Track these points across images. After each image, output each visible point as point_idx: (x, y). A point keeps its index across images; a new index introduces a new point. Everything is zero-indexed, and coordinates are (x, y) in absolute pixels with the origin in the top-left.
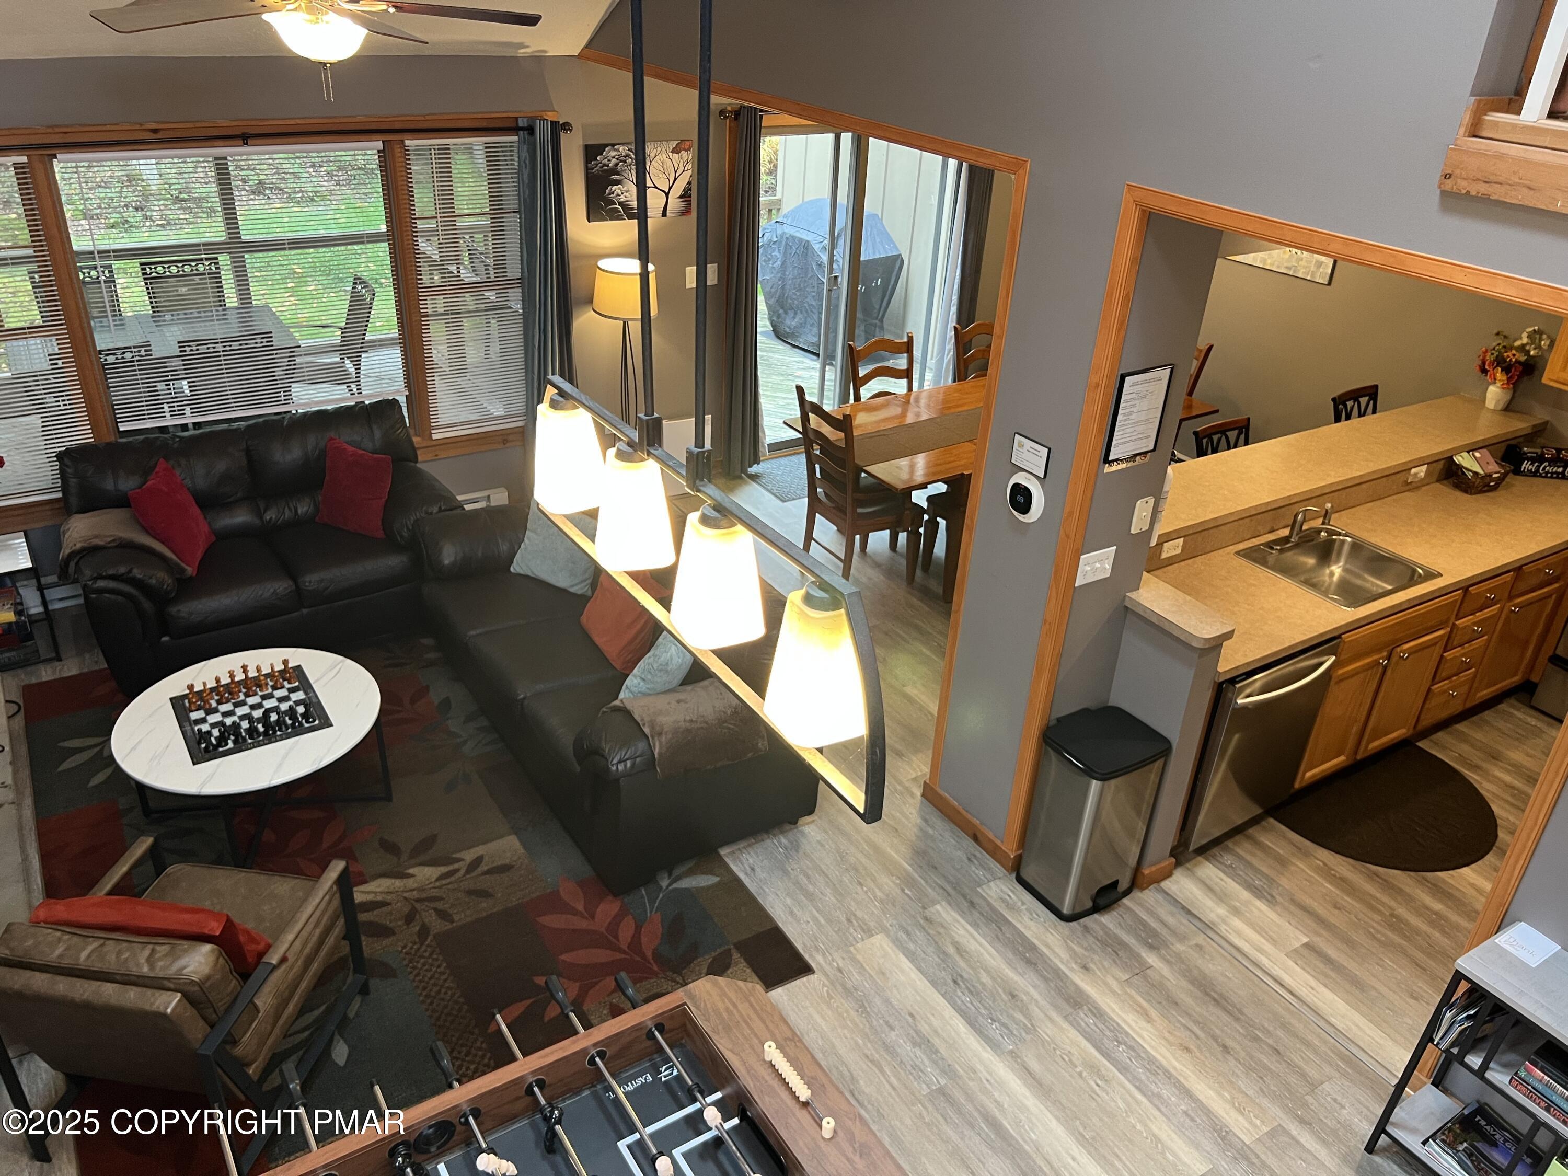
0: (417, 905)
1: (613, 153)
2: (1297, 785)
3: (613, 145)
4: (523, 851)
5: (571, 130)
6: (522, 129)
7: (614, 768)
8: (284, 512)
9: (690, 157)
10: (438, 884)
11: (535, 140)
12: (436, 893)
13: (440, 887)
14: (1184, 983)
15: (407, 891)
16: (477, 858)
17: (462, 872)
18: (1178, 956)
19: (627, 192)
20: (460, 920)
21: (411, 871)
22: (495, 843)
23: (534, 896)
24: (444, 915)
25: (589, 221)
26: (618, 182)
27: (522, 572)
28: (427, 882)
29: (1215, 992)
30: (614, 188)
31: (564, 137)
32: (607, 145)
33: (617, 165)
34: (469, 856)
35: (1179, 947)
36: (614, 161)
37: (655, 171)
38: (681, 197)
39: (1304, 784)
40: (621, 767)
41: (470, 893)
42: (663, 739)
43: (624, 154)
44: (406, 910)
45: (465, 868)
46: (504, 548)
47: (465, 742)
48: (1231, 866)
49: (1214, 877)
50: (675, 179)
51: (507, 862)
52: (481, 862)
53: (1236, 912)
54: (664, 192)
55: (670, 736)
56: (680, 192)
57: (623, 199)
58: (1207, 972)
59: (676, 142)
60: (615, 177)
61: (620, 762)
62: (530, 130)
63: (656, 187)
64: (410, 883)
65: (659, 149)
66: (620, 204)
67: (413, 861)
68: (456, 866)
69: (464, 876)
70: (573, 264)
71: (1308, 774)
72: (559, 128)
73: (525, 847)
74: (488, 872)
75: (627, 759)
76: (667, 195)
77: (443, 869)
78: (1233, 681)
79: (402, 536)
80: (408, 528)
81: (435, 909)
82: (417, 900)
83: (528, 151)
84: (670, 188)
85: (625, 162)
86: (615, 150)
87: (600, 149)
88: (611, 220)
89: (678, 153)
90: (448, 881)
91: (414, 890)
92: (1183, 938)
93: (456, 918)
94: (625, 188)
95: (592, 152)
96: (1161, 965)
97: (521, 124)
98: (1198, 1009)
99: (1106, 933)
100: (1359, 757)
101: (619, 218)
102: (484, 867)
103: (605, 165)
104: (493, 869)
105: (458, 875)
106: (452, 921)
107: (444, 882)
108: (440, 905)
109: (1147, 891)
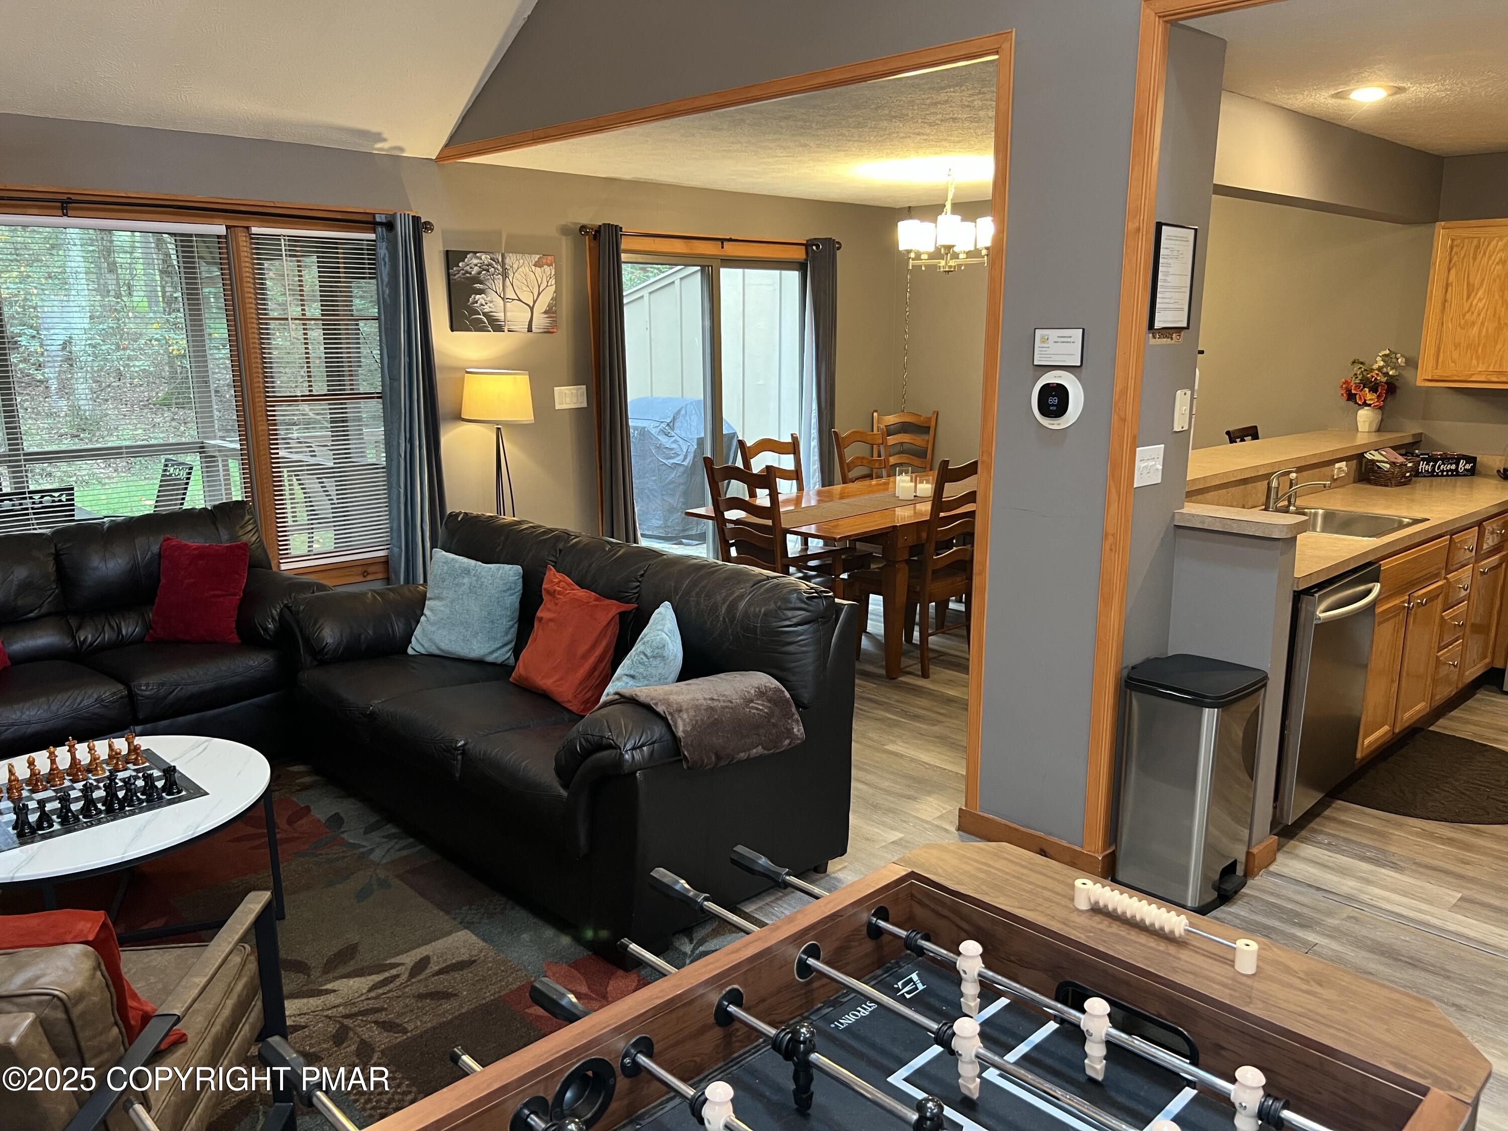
0: (347, 1022)
1: (475, 261)
2: (1359, 755)
3: (475, 253)
4: (482, 944)
5: (432, 230)
6: (381, 224)
7: (627, 757)
8: (103, 630)
9: (553, 273)
10: (372, 994)
11: (396, 234)
12: (372, 1004)
13: (377, 997)
14: (1364, 954)
15: (329, 1009)
16: (421, 959)
17: (404, 977)
18: (1336, 929)
19: (491, 302)
20: (416, 1027)
21: (329, 986)
22: (441, 941)
23: (515, 986)
24: (388, 1026)
25: (452, 330)
26: (481, 292)
27: (423, 651)
28: (357, 995)
29: (1403, 956)
30: (478, 297)
31: (427, 238)
32: (469, 252)
33: (480, 273)
34: (409, 959)
35: (1331, 921)
36: (476, 269)
37: (519, 284)
38: (545, 312)
39: (1366, 752)
40: (637, 755)
41: (421, 997)
42: (685, 716)
43: (486, 262)
44: (332, 1029)
45: (407, 973)
46: (399, 628)
47: (372, 851)
48: (1329, 844)
49: (1321, 856)
50: (539, 294)
51: (465, 957)
52: (429, 963)
53: (1368, 882)
54: (528, 305)
55: (692, 713)
56: (545, 308)
57: (487, 309)
58: (1380, 939)
59: (538, 256)
60: (477, 286)
61: (634, 749)
62: (390, 226)
63: (520, 300)
64: (331, 999)
65: (521, 261)
66: (485, 314)
67: (331, 976)
68: (394, 972)
69: (409, 980)
70: (439, 376)
71: (1366, 742)
72: (420, 227)
73: (484, 940)
74: (441, 972)
75: (643, 745)
76: (532, 309)
77: (377, 978)
78: (1308, 591)
79: (266, 629)
80: (273, 619)
81: (376, 1022)
82: (346, 1016)
83: (387, 248)
84: (535, 302)
85: (488, 271)
86: (478, 258)
87: (463, 255)
88: (476, 330)
89: (541, 267)
90: (387, 989)
91: (338, 1006)
92: (1330, 914)
93: (410, 1027)
94: (489, 299)
95: (452, 258)
96: (1326, 941)
97: (378, 219)
98: (1398, 975)
99: (1242, 920)
100: (1397, 731)
101: (483, 329)
102: (434, 967)
103: (467, 272)
104: (447, 967)
105: (398, 982)
106: (405, 1031)
107: (380, 991)
108: (382, 1017)
109: (1257, 878)
